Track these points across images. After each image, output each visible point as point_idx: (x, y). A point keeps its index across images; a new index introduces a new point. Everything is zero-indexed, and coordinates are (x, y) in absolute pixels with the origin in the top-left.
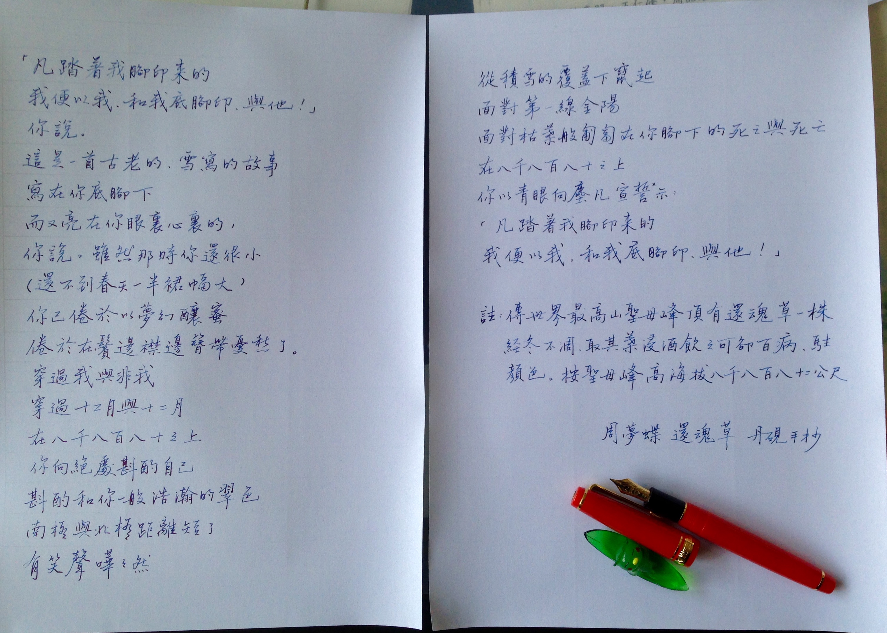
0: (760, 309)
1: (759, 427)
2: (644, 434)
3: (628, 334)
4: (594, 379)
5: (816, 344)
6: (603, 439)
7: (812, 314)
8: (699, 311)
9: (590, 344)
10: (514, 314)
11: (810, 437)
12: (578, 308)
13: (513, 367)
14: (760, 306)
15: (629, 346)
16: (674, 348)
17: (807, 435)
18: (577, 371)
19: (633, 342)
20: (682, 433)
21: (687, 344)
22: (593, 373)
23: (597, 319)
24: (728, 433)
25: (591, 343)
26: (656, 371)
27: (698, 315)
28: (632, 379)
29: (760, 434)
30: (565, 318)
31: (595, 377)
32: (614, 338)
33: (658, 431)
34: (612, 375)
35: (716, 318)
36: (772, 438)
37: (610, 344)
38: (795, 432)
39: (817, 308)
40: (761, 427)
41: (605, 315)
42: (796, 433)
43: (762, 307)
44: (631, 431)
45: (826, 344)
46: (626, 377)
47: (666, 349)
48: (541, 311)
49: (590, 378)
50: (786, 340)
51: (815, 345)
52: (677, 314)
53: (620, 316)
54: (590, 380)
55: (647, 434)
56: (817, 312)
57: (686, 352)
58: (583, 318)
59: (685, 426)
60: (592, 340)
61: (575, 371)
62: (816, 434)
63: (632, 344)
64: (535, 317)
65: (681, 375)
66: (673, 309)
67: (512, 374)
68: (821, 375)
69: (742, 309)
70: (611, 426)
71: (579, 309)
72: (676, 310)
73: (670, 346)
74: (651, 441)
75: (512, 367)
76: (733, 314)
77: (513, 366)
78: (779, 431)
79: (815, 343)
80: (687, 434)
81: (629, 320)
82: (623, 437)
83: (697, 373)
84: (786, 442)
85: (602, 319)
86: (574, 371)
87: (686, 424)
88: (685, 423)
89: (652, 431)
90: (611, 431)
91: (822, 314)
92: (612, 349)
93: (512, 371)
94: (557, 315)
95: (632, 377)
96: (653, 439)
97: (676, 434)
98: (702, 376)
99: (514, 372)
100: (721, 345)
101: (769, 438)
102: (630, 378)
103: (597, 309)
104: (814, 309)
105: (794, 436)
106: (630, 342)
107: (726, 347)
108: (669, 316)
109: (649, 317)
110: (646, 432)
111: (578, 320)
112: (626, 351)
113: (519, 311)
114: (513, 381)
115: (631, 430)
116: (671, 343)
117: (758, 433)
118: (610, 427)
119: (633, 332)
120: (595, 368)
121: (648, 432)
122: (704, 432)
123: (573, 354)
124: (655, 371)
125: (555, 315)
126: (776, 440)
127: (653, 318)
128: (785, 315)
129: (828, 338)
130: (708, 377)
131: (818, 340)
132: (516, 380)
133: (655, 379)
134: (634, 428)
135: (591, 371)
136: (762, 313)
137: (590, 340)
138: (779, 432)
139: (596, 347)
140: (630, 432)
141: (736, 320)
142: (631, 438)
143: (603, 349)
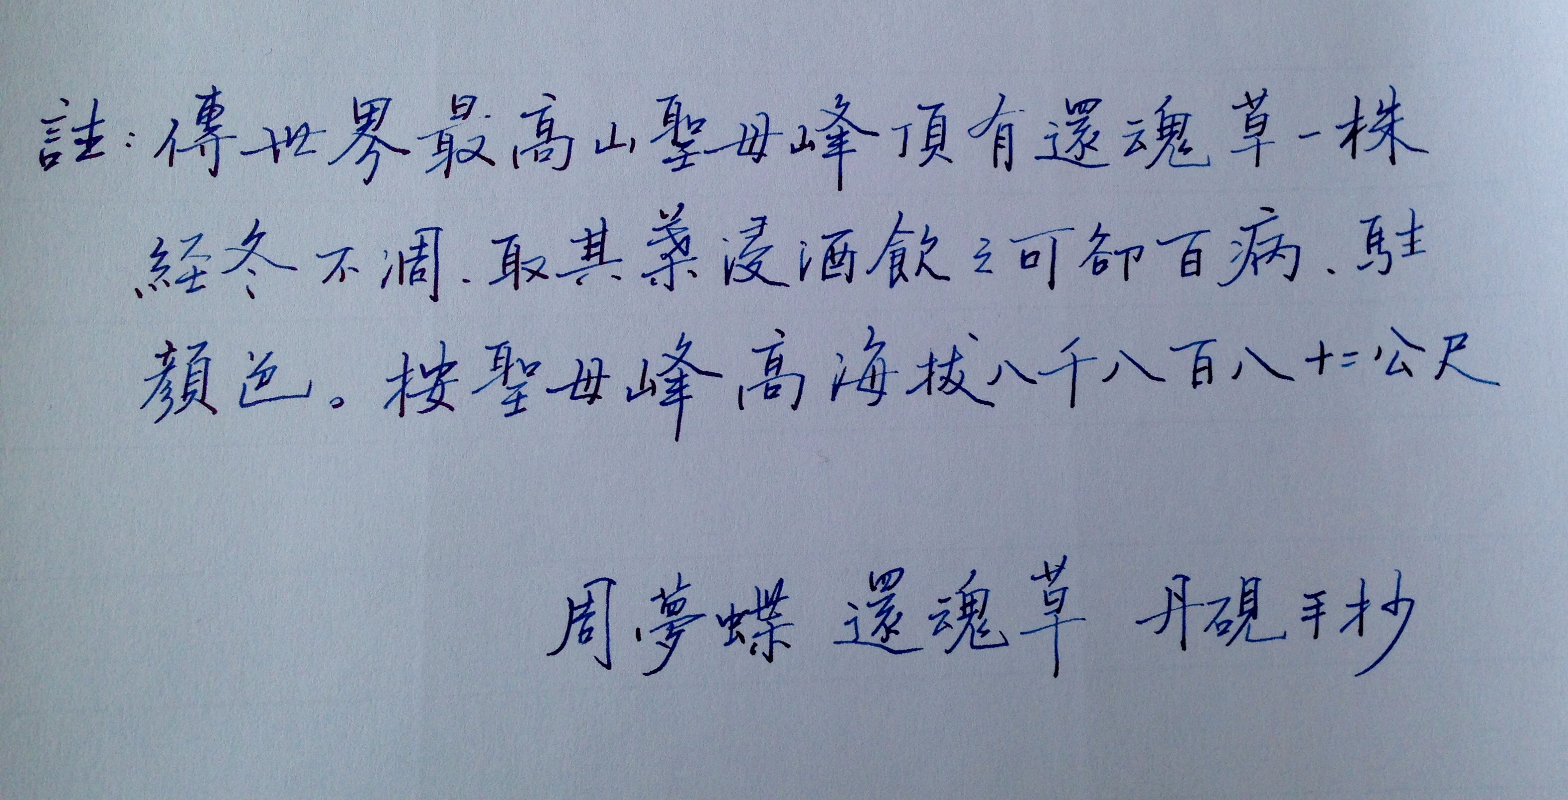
0: (1163, 119)
1: (1176, 577)
2: (722, 624)
3: (663, 216)
4: (520, 396)
5: (1374, 249)
6: (554, 653)
7: (1353, 135)
8: (938, 125)
9: (506, 256)
10: (191, 131)
11: (1373, 614)
12: (461, 111)
13: (172, 355)
14: (1161, 109)
15: (667, 262)
16: (844, 269)
17: (1363, 604)
18: (452, 365)
19: (683, 246)
20: (878, 615)
21: (893, 252)
22: (516, 375)
23: (540, 157)
24: (1061, 605)
25: (513, 250)
26: (774, 364)
27: (934, 142)
28: (677, 396)
29: (1184, 607)
30: (405, 152)
31: (523, 391)
32: (604, 231)
33: (780, 607)
34: (594, 382)
35: (1003, 155)
36: (1230, 622)
37: (588, 257)
38: (1315, 596)
39: (1370, 117)
40: (1186, 579)
41: (571, 140)
42: (1320, 598)
43: (1168, 111)
44: (671, 613)
45: (1409, 248)
46: (653, 388)
47: (814, 271)
48: (306, 125)
49: (505, 394)
50: (1263, 233)
51: (1369, 252)
52: (853, 139)
53: (629, 143)
54: (504, 403)
55: (738, 623)
56: (1370, 127)
57: (893, 283)
58: (482, 153)
59: (891, 583)
60: (515, 241)
61: (445, 368)
62: (1397, 601)
63: (677, 256)
64: (278, 147)
65: (873, 377)
66: (840, 117)
67: (165, 383)
68: (1397, 365)
69: (1096, 120)
70: (589, 593)
71: (465, 116)
72: (850, 124)
73: (829, 263)
74: (753, 652)
75: (166, 355)
76: (1067, 138)
77: (172, 349)
78: (1255, 591)
79: (1369, 246)
80: (900, 615)
81: (667, 161)
82: (639, 638)
83: (935, 368)
84: (1284, 637)
85: (558, 159)
86: (438, 368)
87: (895, 575)
88: (889, 573)
89: (759, 610)
90: (586, 616)
91: (1388, 138)
92: (598, 275)
93: (165, 373)
94: (375, 138)
95: (677, 386)
96: (763, 644)
97: (855, 619)
98: (956, 377)
99: (177, 377)
100: (1024, 258)
101: (1218, 621)
102: (668, 392)
103: (539, 115)
104: (1357, 119)
105: (1313, 612)
106: (669, 245)
107: (1045, 260)
108: (822, 145)
109: (745, 149)
110: (733, 615)
111: (460, 161)
112: (653, 282)
113: (212, 124)
114: (171, 413)
115: (669, 608)
116: (831, 248)
117: (1176, 603)
118: (585, 600)
119: (681, 206)
120: (523, 352)
121: (741, 615)
122: (969, 609)
123: (435, 298)
124: (770, 361)
125: (365, 142)
126: (1245, 629)
127: (761, 154)
128: (1253, 141)
129: (1416, 225)
130: (976, 384)
131: (1380, 233)
132: (183, 409)
133: (770, 393)
134: (684, 600)
135: (508, 367)
136: (1172, 134)
137: (510, 239)
138: (1255, 596)
139: (534, 266)
140: (664, 619)
141: (1078, 161)
142: (670, 643)
143: (558, 276)
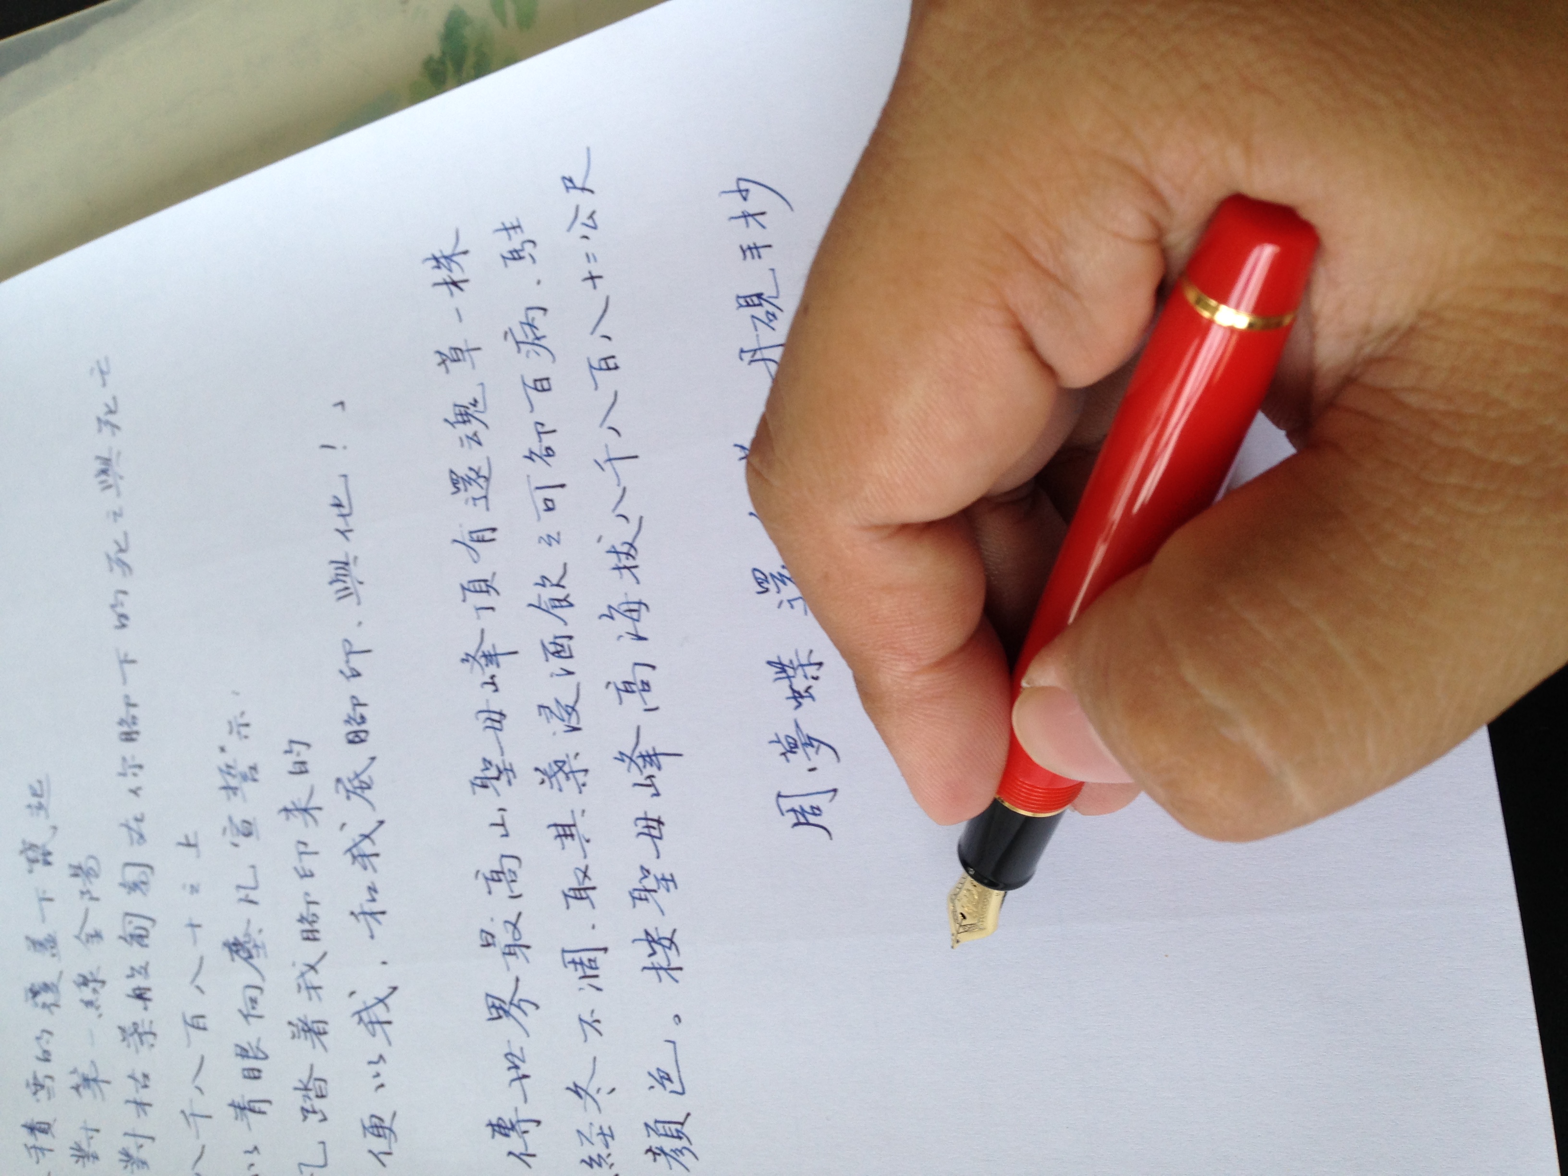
0: (458, 422)
2: (800, 704)
3: (543, 782)
4: (664, 879)
5: (522, 254)
6: (830, 835)
7: (455, 283)
8: (474, 586)
9: (576, 898)
10: (514, 1143)
11: (751, 207)
13: (653, 1149)
14: (452, 424)
15: (571, 775)
17: (745, 216)
18: (647, 933)
19: (560, 764)
20: (785, 583)
21: (552, 607)
22: (650, 883)
23: (514, 878)
25: (572, 893)
26: (628, 687)
27: (484, 587)
29: (760, 349)
30: (517, 980)
31: (659, 877)
32: (556, 825)
33: (786, 661)
36: (768, 313)
37: (572, 835)
38: (744, 252)
39: (442, 275)
40: (742, 351)
41: (502, 856)
42: (745, 248)
44: (796, 746)
45: (517, 230)
46: (650, 777)
47: (568, 664)
48: (506, 1055)
49: (662, 891)
50: (520, 337)
51: (524, 257)
53: (501, 812)
54: (668, 890)
55: (799, 693)
56: (449, 273)
58: (514, 921)
60: (567, 892)
62: (740, 191)
63: (566, 769)
64: (520, 1075)
65: (631, 611)
66: (474, 658)
67: (672, 1154)
68: (590, 223)
69: (462, 471)
70: (788, 811)
71: (492, 936)
72: (477, 651)
73: (563, 654)
74: (816, 678)
75: (655, 1154)
76: (475, 491)
77: (649, 1150)
78: (745, 297)
79: (521, 258)
81: (509, 783)
82: (815, 769)
83: (621, 565)
84: (773, 269)
85: (514, 865)
86: (650, 942)
87: (758, 575)
88: (756, 579)
89: (789, 677)
90: (803, 812)
91: (455, 258)
92: (583, 828)
93: (666, 1154)
94: (511, 1003)
95: (648, 759)
96: (812, 671)
97: (789, 601)
98: (625, 548)
99: (669, 1144)
100: (549, 509)
101: (767, 321)
102: (651, 765)
103: (489, 882)
104: (446, 283)
105: (754, 251)
106: (561, 776)
107: (549, 493)
108: (492, 669)
109: (497, 725)
110: (795, 698)
111: (520, 938)
113: (509, 1126)
114: (692, 1148)
115: (793, 748)
116: (553, 654)
117: (758, 356)
118: (792, 814)
120: (635, 879)
121: (794, 691)
123: (605, 950)
124: (627, 691)
125: (514, 1011)
127: (501, 714)
129: (503, 228)
130: (627, 532)
131: (511, 252)
132: (687, 1139)
133: (646, 688)
134: (788, 736)
135: (646, 890)
136: (467, 414)
137: (566, 896)
138: (748, 296)
140: (800, 751)
141: (487, 479)
142: (815, 744)
143: (585, 857)
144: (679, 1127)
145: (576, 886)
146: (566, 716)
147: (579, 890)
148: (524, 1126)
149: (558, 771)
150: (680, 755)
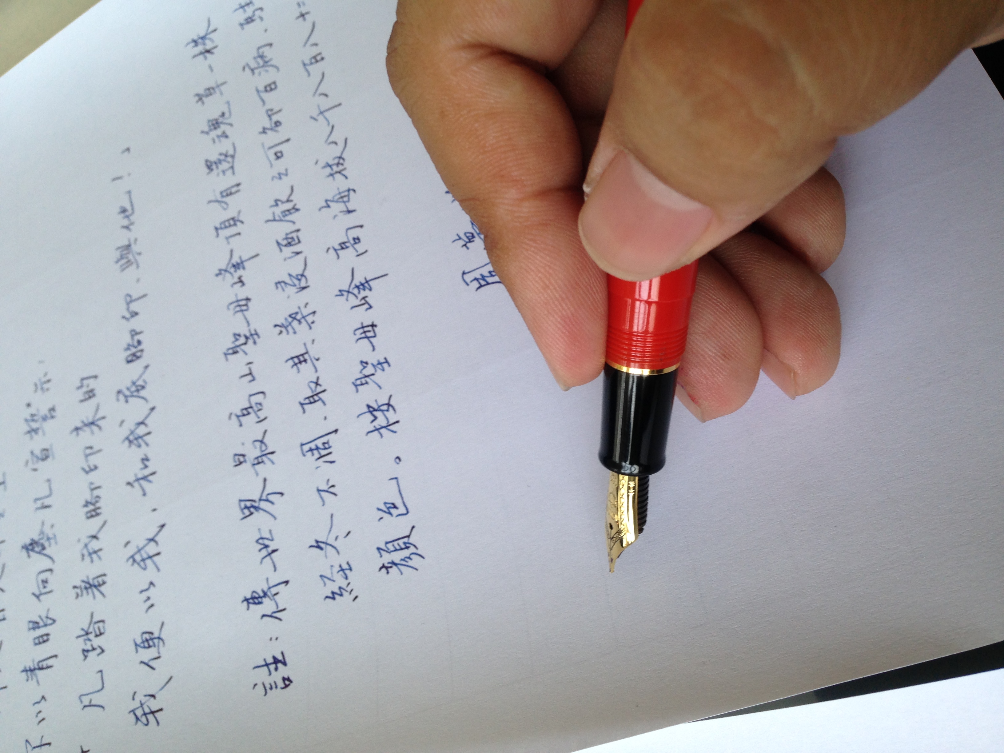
0: (210, 130)
4: (380, 363)
5: (253, 18)
7: (208, 51)
8: (224, 225)
9: (310, 403)
12: (242, 459)
13: (386, 565)
14: (207, 133)
16: (294, 235)
19: (294, 316)
21: (284, 216)
22: (369, 370)
23: (260, 408)
25: (307, 401)
26: (343, 246)
27: (232, 223)
30: (265, 480)
31: (376, 363)
32: (292, 358)
34: (366, 329)
35: (234, 190)
37: (305, 361)
39: (200, 48)
41: (250, 396)
43: (207, 130)
45: (250, 5)
46: (364, 298)
47: (297, 248)
48: (257, 541)
49: (379, 372)
50: (254, 66)
52: (235, 260)
53: (248, 366)
54: (383, 370)
56: (204, 47)
58: (261, 439)
60: (303, 402)
63: (298, 317)
64: (270, 551)
65: (342, 197)
66: (225, 271)
67: (402, 562)
69: (214, 158)
70: (472, 281)
71: (243, 455)
72: (228, 265)
73: (292, 243)
75: (387, 568)
77: (383, 566)
79: (252, 21)
81: (255, 343)
83: (334, 172)
85: (259, 398)
86: (371, 412)
90: (483, 277)
91: (206, 37)
93: (396, 564)
94: (260, 500)
95: (361, 287)
98: (336, 161)
99: (397, 557)
100: (278, 158)
102: (364, 290)
106: (295, 323)
107: (278, 148)
108: (239, 273)
109: (245, 308)
111: (266, 449)
112: (313, 323)
113: (262, 594)
119: (275, 326)
127: (247, 299)
129: (240, 7)
130: (336, 151)
131: (246, 20)
132: (415, 546)
133: (357, 241)
135: (366, 377)
136: (217, 123)
137: (302, 406)
139: (313, 385)
141: (233, 157)
143: (316, 371)
144: (406, 540)
145: (310, 394)
146: (296, 282)
147: (312, 396)
148: (274, 591)
149: (292, 321)
150: (386, 275)
